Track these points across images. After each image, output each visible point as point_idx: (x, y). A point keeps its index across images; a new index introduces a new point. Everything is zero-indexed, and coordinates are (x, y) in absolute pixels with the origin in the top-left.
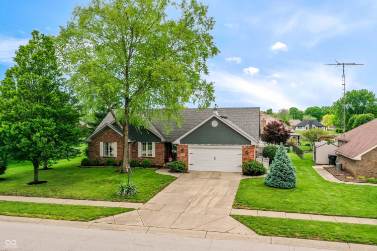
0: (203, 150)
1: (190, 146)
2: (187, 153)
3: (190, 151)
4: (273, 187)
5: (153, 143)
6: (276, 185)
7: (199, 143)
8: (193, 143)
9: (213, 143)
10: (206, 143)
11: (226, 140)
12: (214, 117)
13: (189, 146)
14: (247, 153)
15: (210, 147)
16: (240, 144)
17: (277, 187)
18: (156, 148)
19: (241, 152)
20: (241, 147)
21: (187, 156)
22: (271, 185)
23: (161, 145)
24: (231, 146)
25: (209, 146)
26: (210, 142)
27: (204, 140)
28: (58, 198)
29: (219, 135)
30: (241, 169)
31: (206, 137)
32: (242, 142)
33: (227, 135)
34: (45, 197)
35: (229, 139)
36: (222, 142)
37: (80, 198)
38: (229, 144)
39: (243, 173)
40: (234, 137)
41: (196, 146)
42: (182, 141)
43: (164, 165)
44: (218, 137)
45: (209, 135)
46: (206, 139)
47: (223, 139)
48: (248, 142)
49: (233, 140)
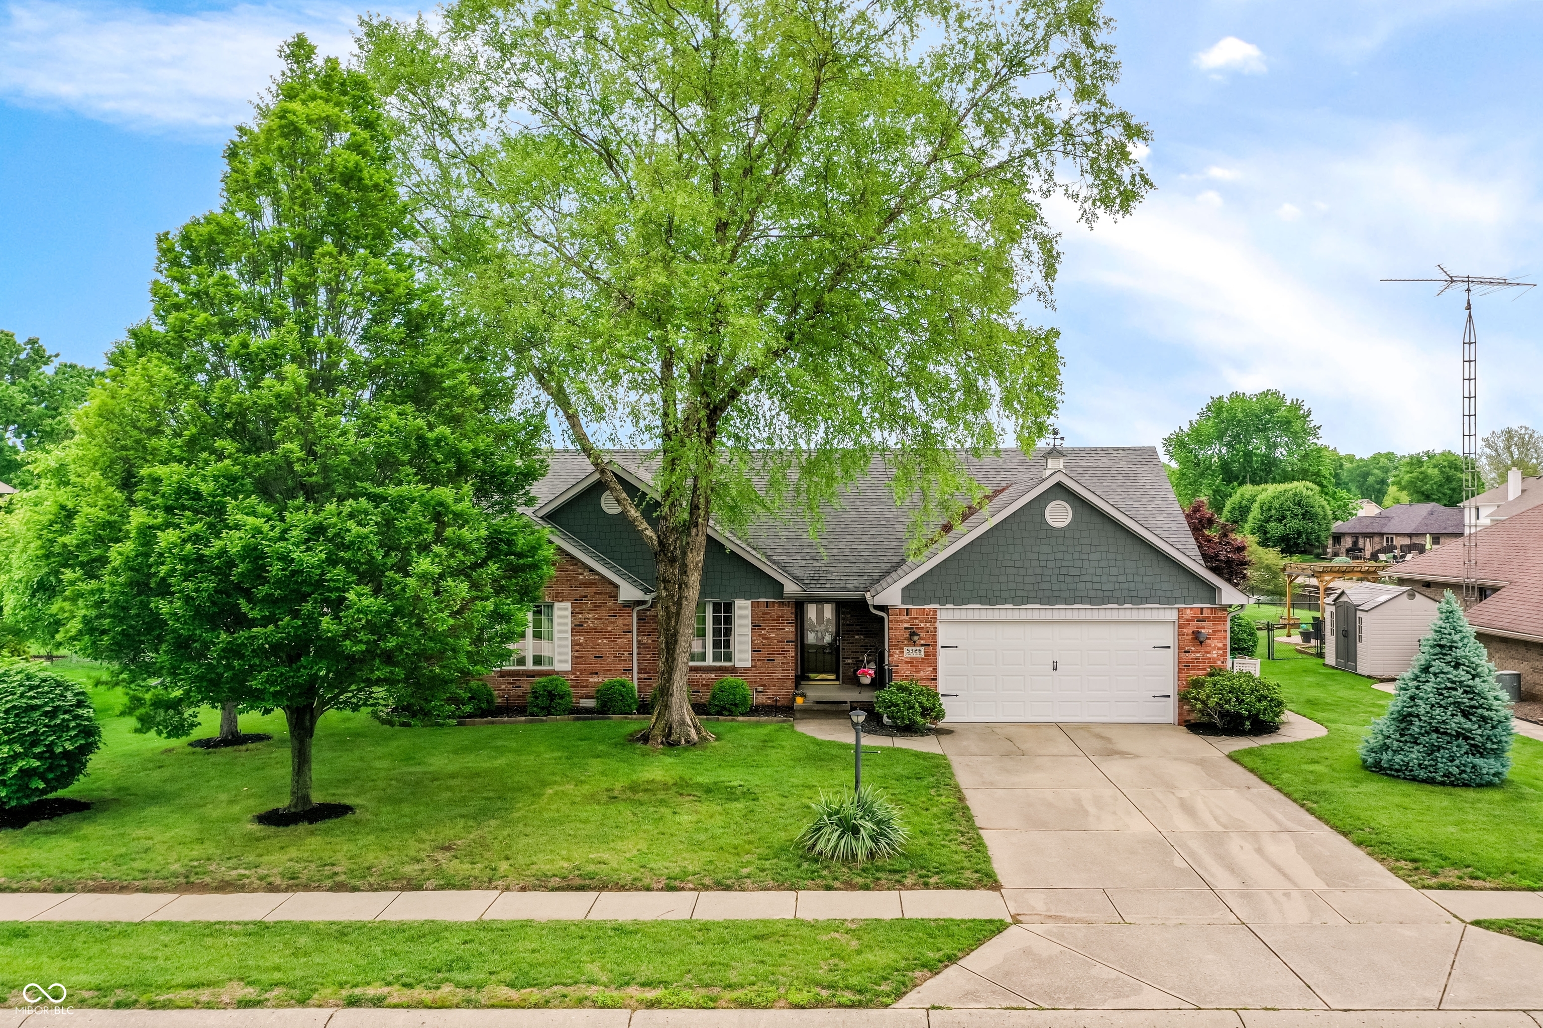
0: (1000, 628)
1: (945, 613)
2: (931, 646)
3: (944, 635)
4: (1431, 781)
5: (738, 602)
6: (1448, 775)
7: (990, 599)
8: (960, 600)
9: (1049, 598)
10: (1019, 599)
11: (1109, 587)
12: (1059, 485)
13: (941, 615)
14: (1198, 639)
15: (1036, 615)
16: (1169, 600)
17: (1452, 782)
18: (755, 626)
19: (1168, 636)
20: (1172, 615)
21: (931, 658)
22: (1423, 774)
23: (776, 612)
24: (1128, 612)
25: (1033, 612)
26: (1040, 594)
27: (1012, 586)
28: (523, 889)
29: (1078, 564)
30: (1169, 711)
31: (1022, 572)
32: (1177, 593)
33: (1112, 563)
34: (449, 885)
35: (1122, 579)
36: (1092, 593)
37: (647, 881)
38: (1120, 601)
39: (1179, 724)
40: (1142, 571)
41: (974, 611)
42: (909, 593)
43: (799, 700)
44: (1073, 572)
45: (1035, 563)
46: (1019, 579)
47: (1096, 579)
48: (1204, 593)
49: (1141, 586)
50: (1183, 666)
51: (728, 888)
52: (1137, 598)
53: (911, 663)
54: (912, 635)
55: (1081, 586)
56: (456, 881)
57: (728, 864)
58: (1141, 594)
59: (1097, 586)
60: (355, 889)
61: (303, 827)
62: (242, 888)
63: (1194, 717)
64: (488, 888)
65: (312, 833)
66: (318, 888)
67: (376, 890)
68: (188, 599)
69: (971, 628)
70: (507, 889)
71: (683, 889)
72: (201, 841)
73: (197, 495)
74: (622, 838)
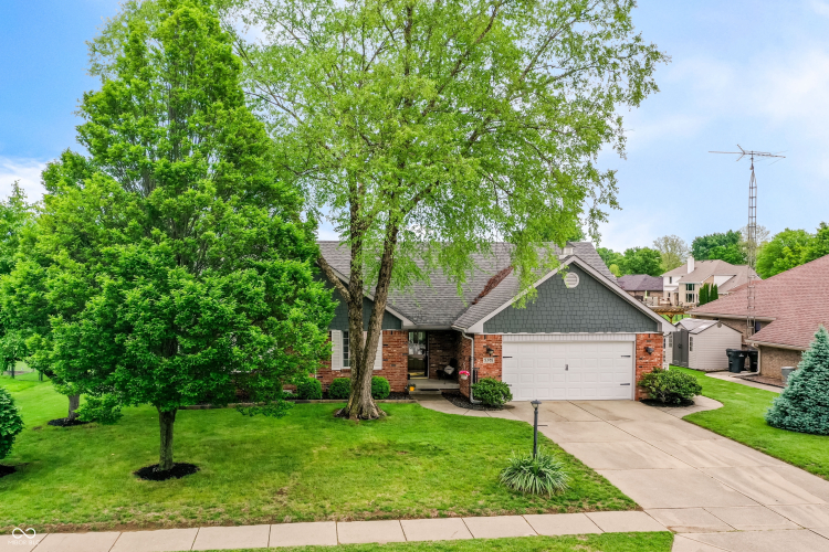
0: (536, 346)
1: (507, 338)
2: (498, 357)
3: (505, 350)
7: (532, 329)
8: (515, 330)
12: (574, 263)
13: (505, 339)
14: (647, 351)
16: (632, 330)
18: (385, 345)
19: (629, 350)
20: (633, 338)
21: (498, 364)
23: (396, 337)
24: (609, 337)
26: (561, 326)
27: (545, 322)
28: (349, 520)
29: (582, 309)
30: (629, 392)
31: (551, 313)
32: (636, 326)
33: (601, 309)
34: (300, 519)
35: (606, 318)
36: (590, 326)
37: (425, 512)
38: (605, 330)
39: (636, 400)
40: (617, 313)
41: (524, 337)
42: (487, 326)
43: (412, 389)
44: (579, 313)
45: (558, 308)
46: (549, 318)
47: (592, 317)
48: (651, 326)
49: (616, 322)
50: (638, 367)
51: (478, 515)
52: (615, 329)
53: (487, 367)
54: (488, 351)
55: (583, 322)
56: (303, 515)
57: (468, 499)
58: (617, 326)
59: (592, 322)
60: (238, 524)
61: (174, 481)
62: (161, 526)
63: (644, 396)
64: (326, 520)
65: (184, 485)
66: (213, 524)
67: (253, 524)
68: (146, 336)
69: (520, 346)
70: (338, 520)
71: (450, 516)
72: (111, 492)
73: (145, 265)
74: (389, 483)
